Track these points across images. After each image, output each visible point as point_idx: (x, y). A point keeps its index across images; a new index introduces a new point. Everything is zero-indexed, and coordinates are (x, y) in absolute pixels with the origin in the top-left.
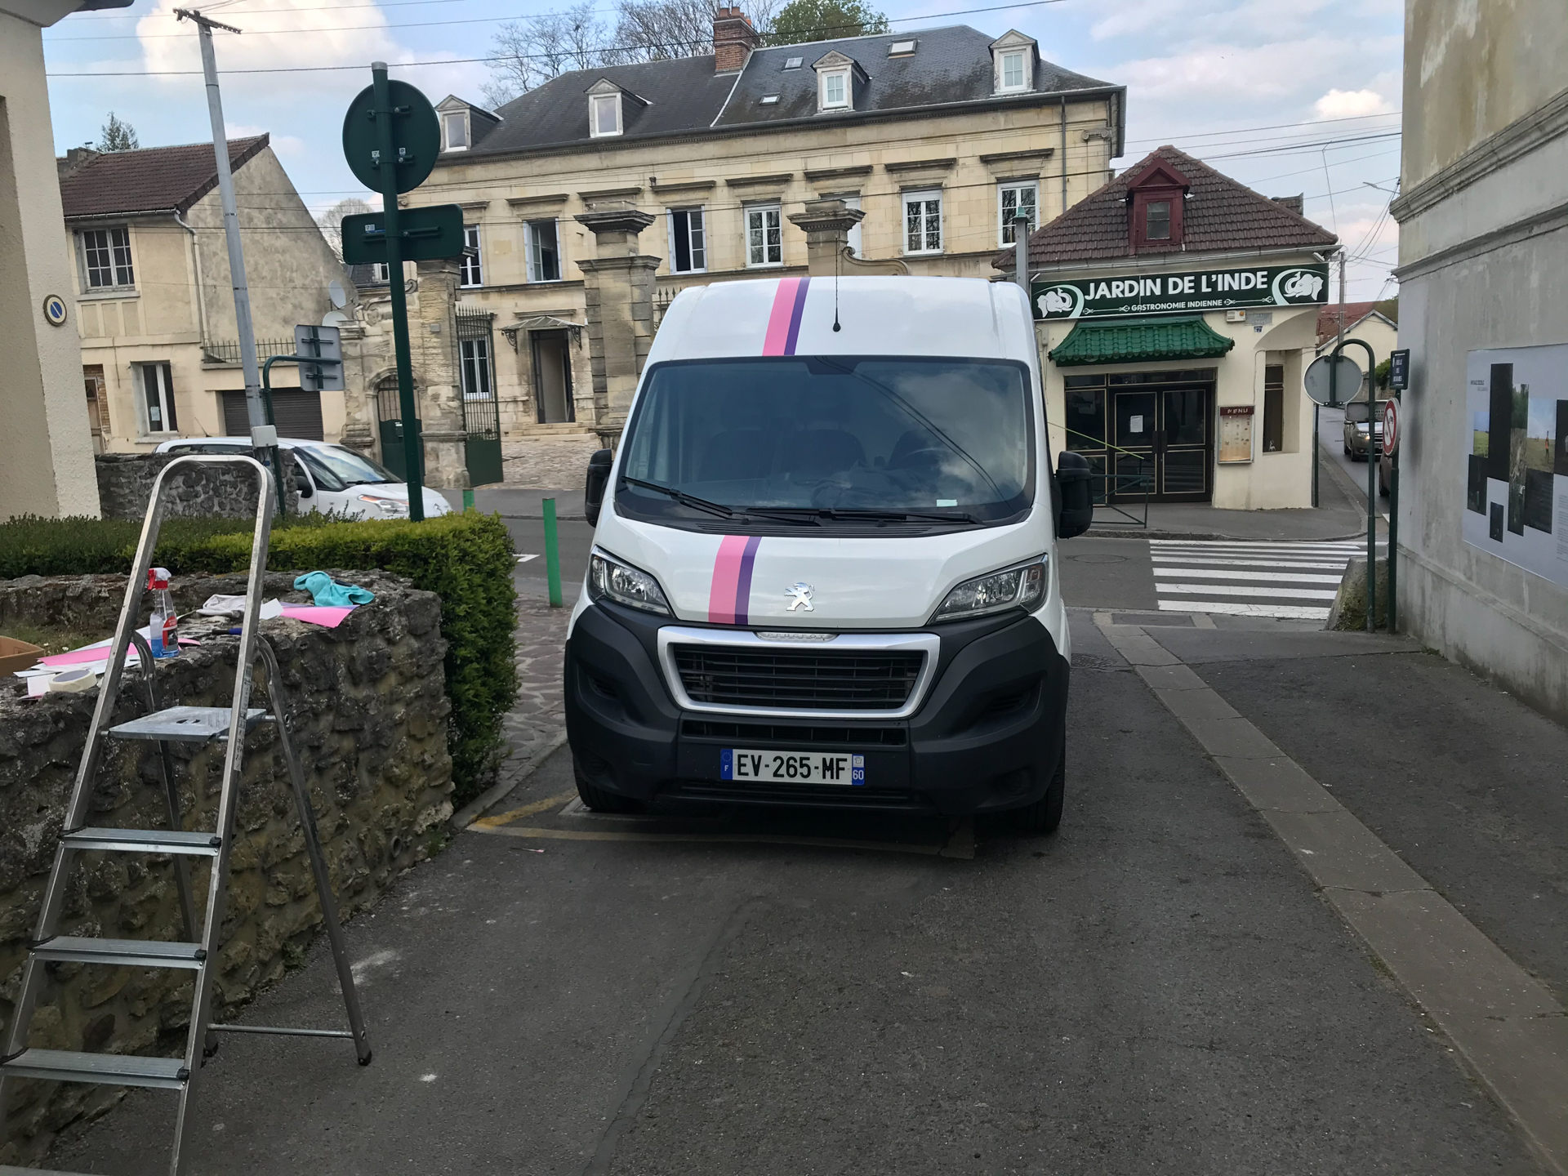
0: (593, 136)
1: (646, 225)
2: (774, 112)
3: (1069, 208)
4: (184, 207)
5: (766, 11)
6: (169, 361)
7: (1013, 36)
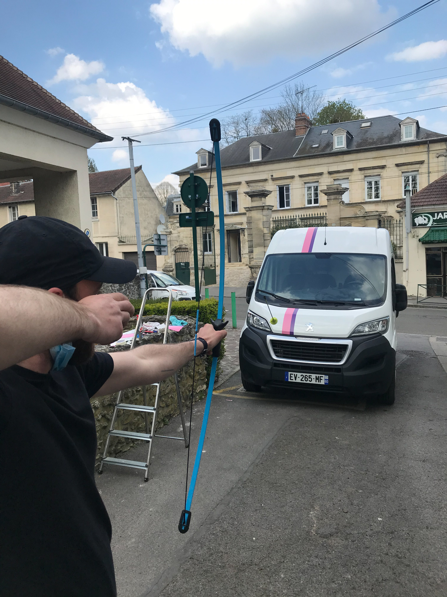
0: (251, 161)
1: (269, 194)
2: (317, 150)
3: (430, 183)
4: (114, 191)
5: (316, 110)
6: (107, 242)
7: (409, 119)
